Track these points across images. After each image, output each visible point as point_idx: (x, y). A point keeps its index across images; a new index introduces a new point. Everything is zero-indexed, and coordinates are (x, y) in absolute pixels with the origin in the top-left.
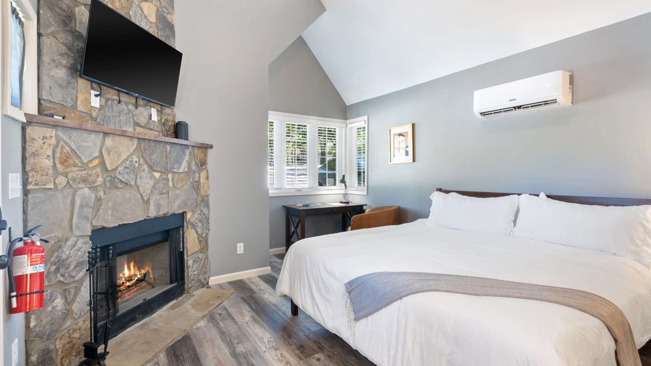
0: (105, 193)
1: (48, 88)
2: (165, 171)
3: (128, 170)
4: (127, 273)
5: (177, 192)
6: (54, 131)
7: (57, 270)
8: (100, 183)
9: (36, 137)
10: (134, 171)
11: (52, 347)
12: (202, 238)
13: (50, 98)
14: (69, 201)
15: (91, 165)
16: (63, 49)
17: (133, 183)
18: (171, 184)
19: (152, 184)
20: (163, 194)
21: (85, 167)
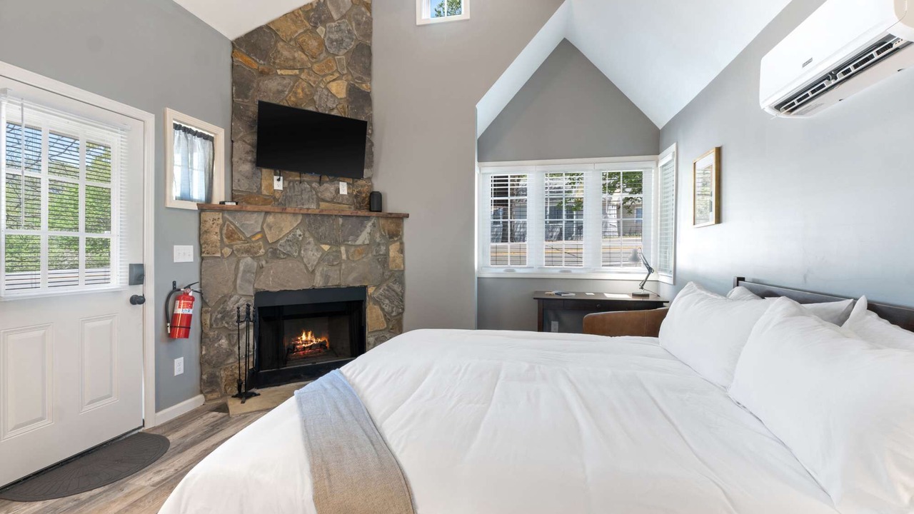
0: (267, 262)
1: (237, 181)
2: (336, 243)
3: (291, 243)
4: (304, 337)
5: (353, 265)
6: (221, 214)
7: (223, 318)
8: (262, 254)
9: (207, 219)
10: (297, 243)
11: (217, 374)
12: (391, 316)
13: (239, 188)
14: (233, 267)
15: (254, 239)
16: (249, 148)
17: (296, 254)
18: (344, 257)
19: (319, 256)
20: (333, 265)
21: (249, 240)
